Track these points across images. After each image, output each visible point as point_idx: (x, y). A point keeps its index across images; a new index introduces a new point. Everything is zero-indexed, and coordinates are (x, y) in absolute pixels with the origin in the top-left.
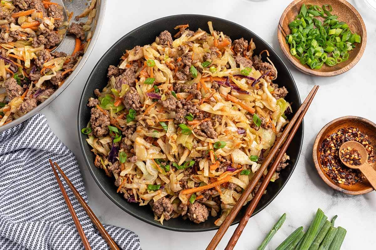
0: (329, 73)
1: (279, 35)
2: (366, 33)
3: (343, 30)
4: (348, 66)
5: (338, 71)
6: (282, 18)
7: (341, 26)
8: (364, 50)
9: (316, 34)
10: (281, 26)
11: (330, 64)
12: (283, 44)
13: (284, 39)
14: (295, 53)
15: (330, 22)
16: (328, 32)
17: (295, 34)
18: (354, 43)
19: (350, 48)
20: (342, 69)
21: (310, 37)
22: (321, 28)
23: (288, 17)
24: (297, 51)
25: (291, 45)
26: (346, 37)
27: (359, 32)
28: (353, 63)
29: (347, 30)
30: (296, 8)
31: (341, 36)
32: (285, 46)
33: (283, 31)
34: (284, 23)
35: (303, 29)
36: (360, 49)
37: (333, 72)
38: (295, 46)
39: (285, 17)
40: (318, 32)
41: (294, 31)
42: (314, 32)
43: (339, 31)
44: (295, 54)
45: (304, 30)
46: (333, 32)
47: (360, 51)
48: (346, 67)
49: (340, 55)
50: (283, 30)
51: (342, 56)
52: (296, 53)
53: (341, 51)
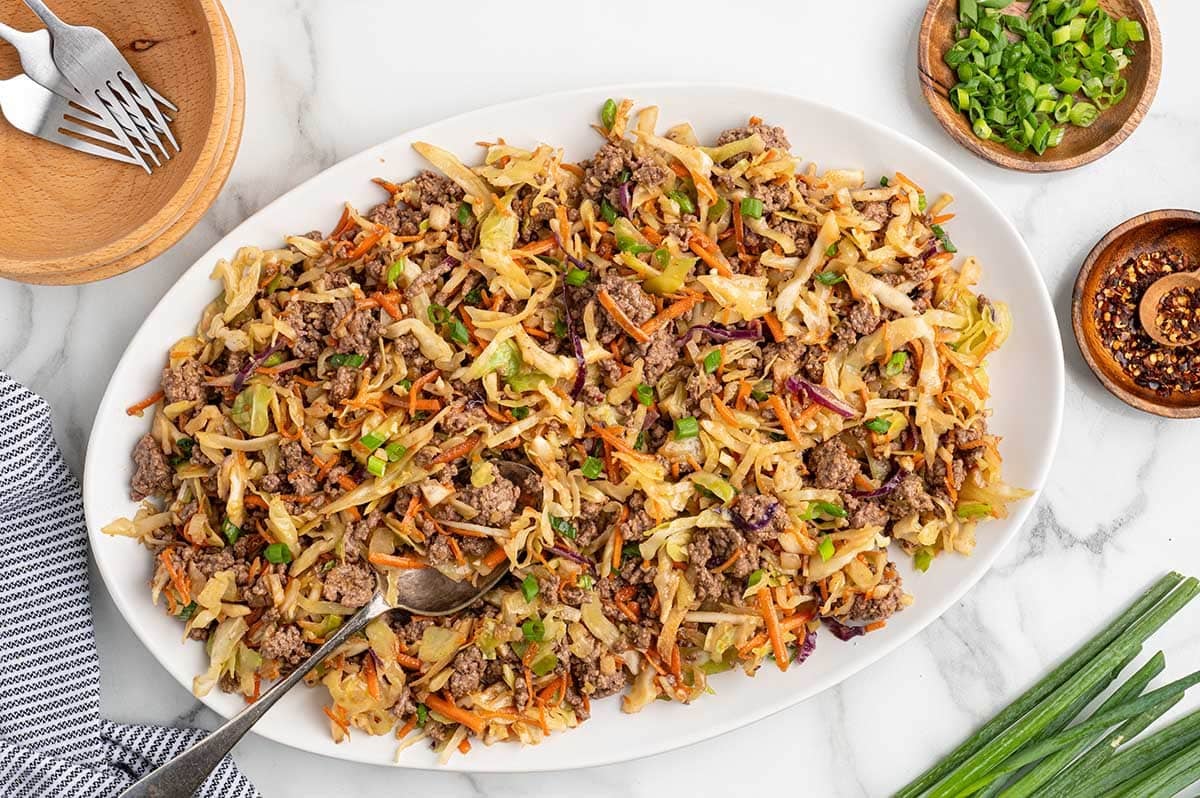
0: (1093, 151)
1: (931, 100)
2: (1151, 7)
3: (1088, 17)
4: (1136, 115)
5: (1113, 138)
6: (924, 53)
7: (1077, 10)
8: (1160, 55)
9: (1024, 60)
10: (927, 75)
11: (1084, 122)
12: (950, 120)
13: (947, 104)
14: (986, 131)
15: (1048, 10)
16: (1050, 39)
17: (971, 81)
18: (1128, 45)
19: (1124, 62)
20: (1123, 128)
21: (1010, 73)
22: (1030, 35)
23: (935, 43)
24: (990, 123)
25: (971, 113)
26: (1102, 37)
27: (1130, 10)
28: (1144, 102)
29: (1097, 14)
30: (948, 8)
31: (1088, 38)
32: (957, 124)
33: (936, 86)
34: (931, 62)
35: (986, 55)
36: (1150, 58)
37: (1104, 145)
38: (981, 112)
39: (928, 46)
40: (1027, 50)
41: (964, 74)
42: (1018, 55)
43: (1078, 26)
44: (988, 136)
45: (988, 58)
46: (1063, 35)
47: (1152, 62)
48: (1130, 119)
49: (1105, 87)
50: (937, 82)
51: (1109, 88)
52: (991, 131)
53: (1102, 75)
